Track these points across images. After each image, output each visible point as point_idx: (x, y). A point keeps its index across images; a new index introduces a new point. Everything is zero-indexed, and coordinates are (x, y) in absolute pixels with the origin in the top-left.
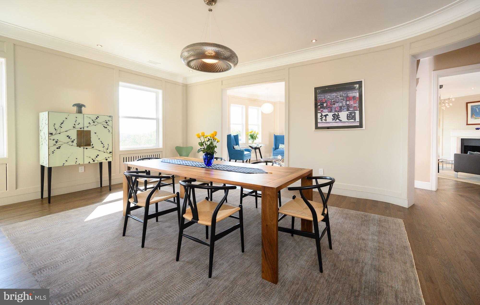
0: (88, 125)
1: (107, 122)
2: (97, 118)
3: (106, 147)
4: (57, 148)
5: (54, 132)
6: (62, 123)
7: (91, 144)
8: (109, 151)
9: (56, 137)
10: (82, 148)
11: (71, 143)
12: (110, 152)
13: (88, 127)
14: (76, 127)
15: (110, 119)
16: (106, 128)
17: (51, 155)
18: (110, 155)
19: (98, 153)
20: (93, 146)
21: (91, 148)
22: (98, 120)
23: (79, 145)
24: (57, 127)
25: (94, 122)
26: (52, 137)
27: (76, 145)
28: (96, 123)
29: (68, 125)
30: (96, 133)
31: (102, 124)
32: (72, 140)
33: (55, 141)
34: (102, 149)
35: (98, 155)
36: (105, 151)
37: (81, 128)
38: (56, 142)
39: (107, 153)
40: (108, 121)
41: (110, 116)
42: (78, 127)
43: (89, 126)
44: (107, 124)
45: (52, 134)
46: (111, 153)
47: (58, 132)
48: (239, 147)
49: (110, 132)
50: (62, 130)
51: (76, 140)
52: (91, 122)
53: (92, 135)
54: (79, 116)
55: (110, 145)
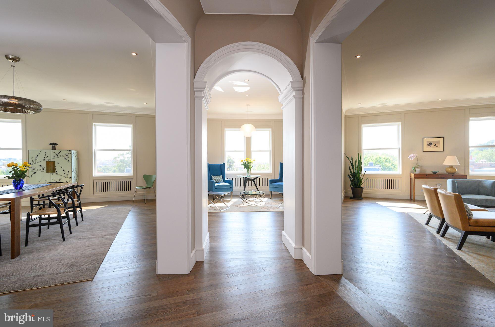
0: (53, 158)
1: (67, 155)
2: (60, 153)
3: (67, 173)
4: (34, 173)
5: (32, 163)
6: (36, 157)
7: (56, 171)
8: (69, 176)
9: (32, 166)
10: (49, 174)
11: (42, 170)
13: (53, 159)
14: (46, 159)
15: (69, 152)
16: (67, 159)
17: (30, 177)
18: (70, 180)
19: (61, 177)
20: (57, 172)
21: (56, 174)
22: (61, 154)
23: (48, 171)
24: (34, 159)
25: (57, 155)
27: (45, 171)
28: (59, 156)
29: (40, 158)
30: (59, 163)
31: (64, 157)
32: (43, 168)
33: (32, 169)
34: (63, 175)
35: (61, 179)
36: (66, 176)
37: (49, 160)
38: (33, 169)
39: (68, 177)
40: (68, 155)
41: (70, 151)
42: (47, 159)
43: (54, 158)
44: (67, 156)
45: (30, 164)
46: (71, 178)
47: (35, 163)
48: (222, 177)
49: (70, 162)
50: (37, 161)
51: (45, 168)
52: (56, 156)
53: (57, 165)
54: (47, 151)
55: (70, 172)
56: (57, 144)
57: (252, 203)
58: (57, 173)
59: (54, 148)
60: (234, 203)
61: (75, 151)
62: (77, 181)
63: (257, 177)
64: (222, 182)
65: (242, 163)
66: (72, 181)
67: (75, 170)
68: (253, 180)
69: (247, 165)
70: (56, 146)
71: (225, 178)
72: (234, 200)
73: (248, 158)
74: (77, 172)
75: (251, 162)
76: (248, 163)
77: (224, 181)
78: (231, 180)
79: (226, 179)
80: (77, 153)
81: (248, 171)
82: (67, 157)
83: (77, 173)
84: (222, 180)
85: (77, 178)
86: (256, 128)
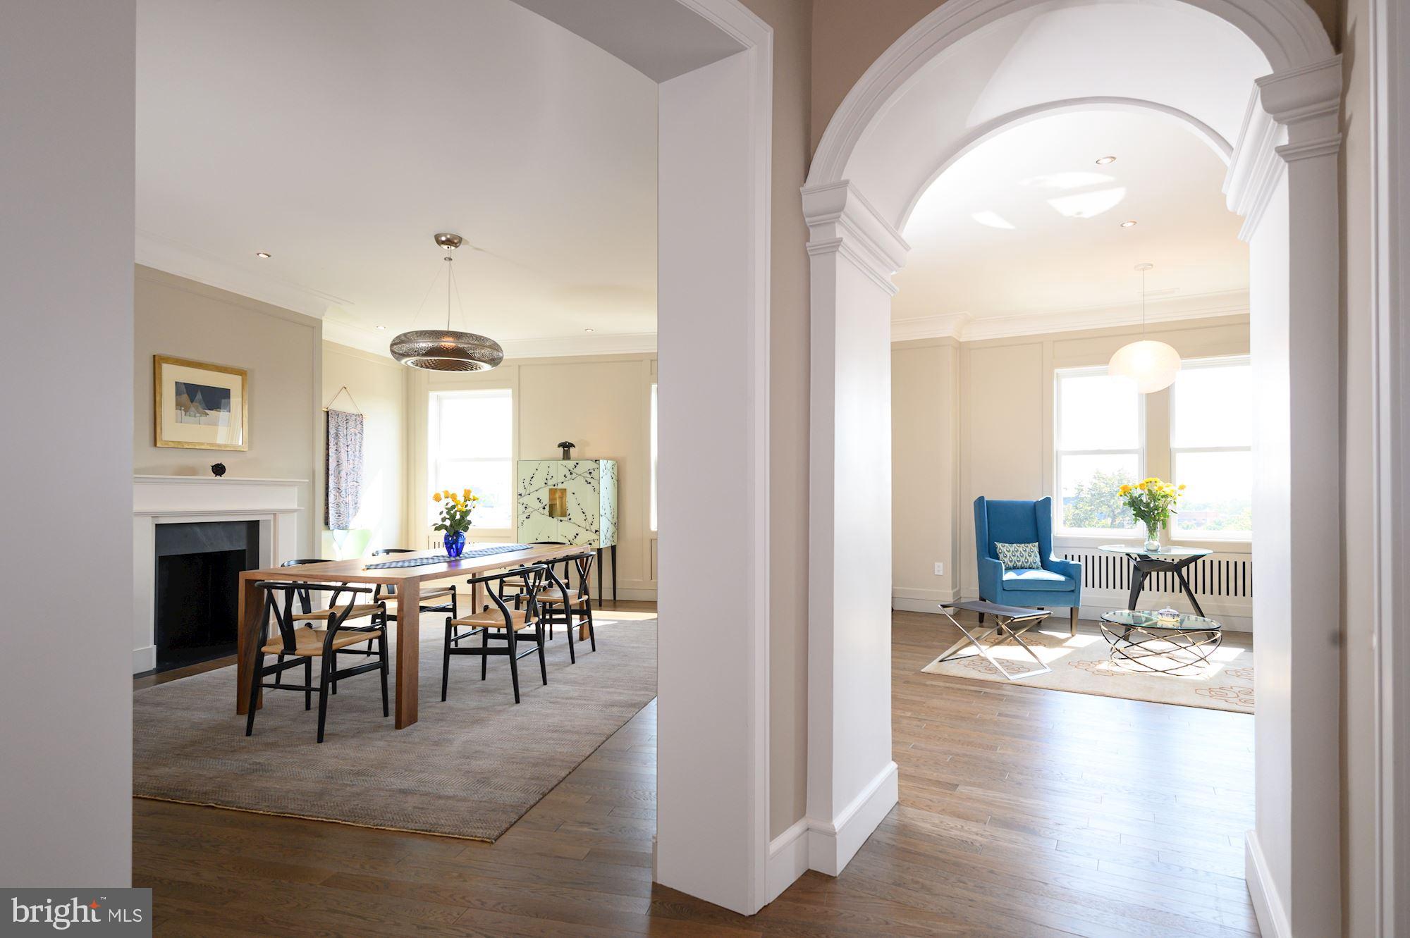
0: (563, 479)
1: (590, 473)
2: (576, 466)
3: (590, 520)
4: (527, 518)
5: (522, 491)
6: (532, 478)
7: (568, 513)
8: (594, 528)
9: (525, 500)
10: (555, 520)
11: (541, 510)
12: (596, 531)
13: (562, 483)
14: (549, 484)
15: (595, 465)
16: (590, 483)
17: (521, 526)
18: (595, 537)
19: (577, 530)
20: (569, 517)
21: (567, 521)
22: (578, 470)
23: (552, 514)
24: (527, 484)
25: (571, 474)
26: (521, 500)
27: (548, 514)
28: (574, 475)
29: (539, 482)
30: (573, 493)
31: (584, 477)
32: (544, 504)
33: (525, 506)
34: (583, 524)
35: (577, 534)
36: (588, 528)
37: (554, 485)
39: (591, 531)
40: (592, 471)
41: (595, 461)
42: (550, 482)
43: (565, 481)
44: (591, 476)
45: (520, 495)
46: (597, 533)
47: (528, 492)
48: (1036, 550)
49: (596, 491)
50: (533, 488)
51: (548, 506)
52: (568, 474)
53: (569, 494)
54: (553, 464)
55: (596, 516)
56: (572, 445)
57: (1161, 663)
58: (570, 519)
59: (566, 456)
60: (1078, 650)
61: (610, 463)
62: (616, 541)
63: (1195, 559)
64: (1037, 568)
65: (1127, 500)
66: (601, 541)
67: (608, 511)
68: (1176, 567)
69: (1147, 505)
70: (572, 450)
71: (1052, 552)
72: (1083, 640)
73: (1153, 479)
74: (616, 516)
75: (1165, 496)
76: (1152, 496)
77: (1046, 565)
78: (1072, 562)
79: (1053, 558)
80: (615, 469)
81: (1152, 530)
82: (591, 478)
83: (615, 520)
84: (1038, 559)
85: (616, 534)
86: (1183, 356)
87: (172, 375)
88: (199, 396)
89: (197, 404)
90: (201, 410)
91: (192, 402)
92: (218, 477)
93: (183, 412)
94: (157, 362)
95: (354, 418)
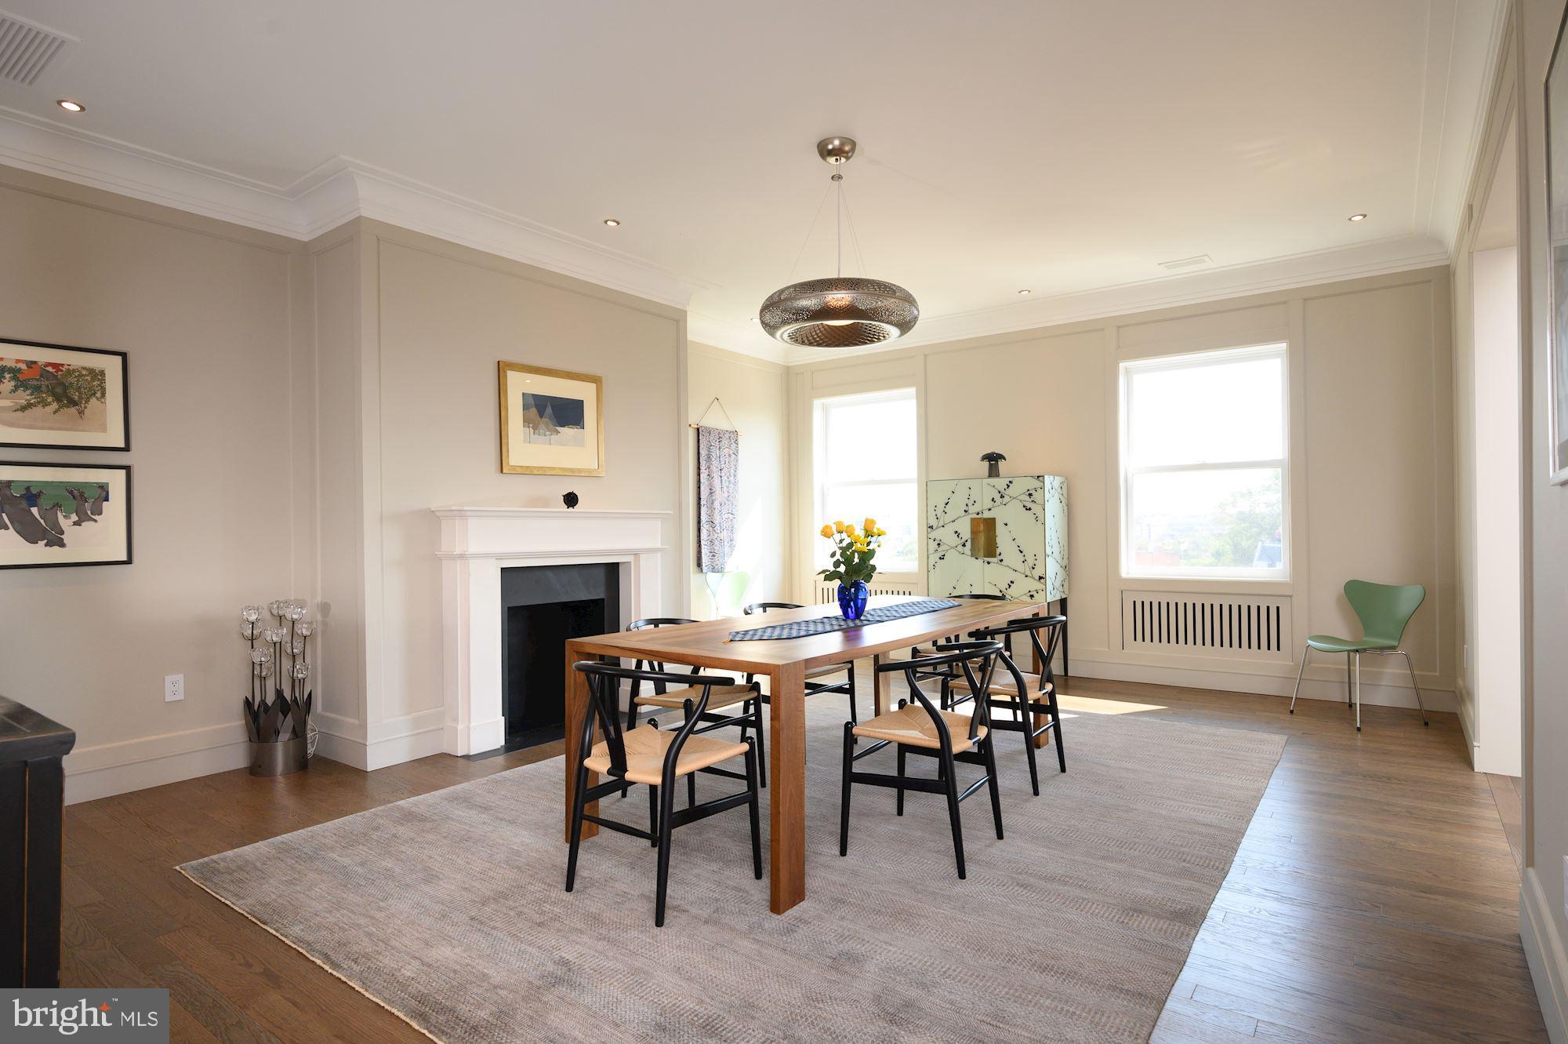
0: (990, 504)
1: (1030, 495)
2: (1008, 486)
3: (1030, 561)
4: (940, 558)
5: (933, 522)
6: (946, 504)
7: (998, 553)
8: (1037, 573)
9: (936, 534)
10: (980, 561)
11: (960, 548)
12: (1040, 578)
13: (990, 510)
14: (970, 512)
15: (1037, 484)
16: (1030, 509)
17: (932, 571)
18: (1038, 585)
19: (1012, 576)
20: (1001, 557)
21: (998, 562)
22: (1011, 491)
23: (974, 554)
24: (939, 512)
25: (1002, 497)
26: (933, 535)
27: (969, 553)
28: (1006, 499)
29: (955, 510)
30: (1006, 525)
31: (1021, 501)
32: (964, 540)
33: (936, 542)
34: (1020, 567)
35: (1012, 583)
36: (1028, 573)
37: (978, 514)
38: (939, 544)
39: (1032, 577)
40: (1033, 492)
41: (1038, 477)
42: (973, 510)
43: (993, 507)
44: (1032, 499)
45: (931, 527)
46: (1042, 580)
47: (941, 524)
49: (1040, 520)
50: (948, 518)
51: (969, 541)
52: (997, 497)
53: (1000, 529)
54: (975, 484)
55: (1040, 557)
56: (1001, 457)
58: (1001, 561)
59: (993, 472)
61: (1058, 481)
62: (1067, 592)
66: (1048, 593)
67: (1056, 550)
70: (1001, 463)
74: (1066, 557)
80: (1065, 488)
82: (1031, 502)
83: (1065, 562)
85: (1067, 581)
87: (520, 385)
88: (549, 410)
89: (548, 420)
90: (551, 426)
91: (541, 417)
92: (571, 509)
93: (532, 430)
94: (501, 369)
95: (727, 435)
